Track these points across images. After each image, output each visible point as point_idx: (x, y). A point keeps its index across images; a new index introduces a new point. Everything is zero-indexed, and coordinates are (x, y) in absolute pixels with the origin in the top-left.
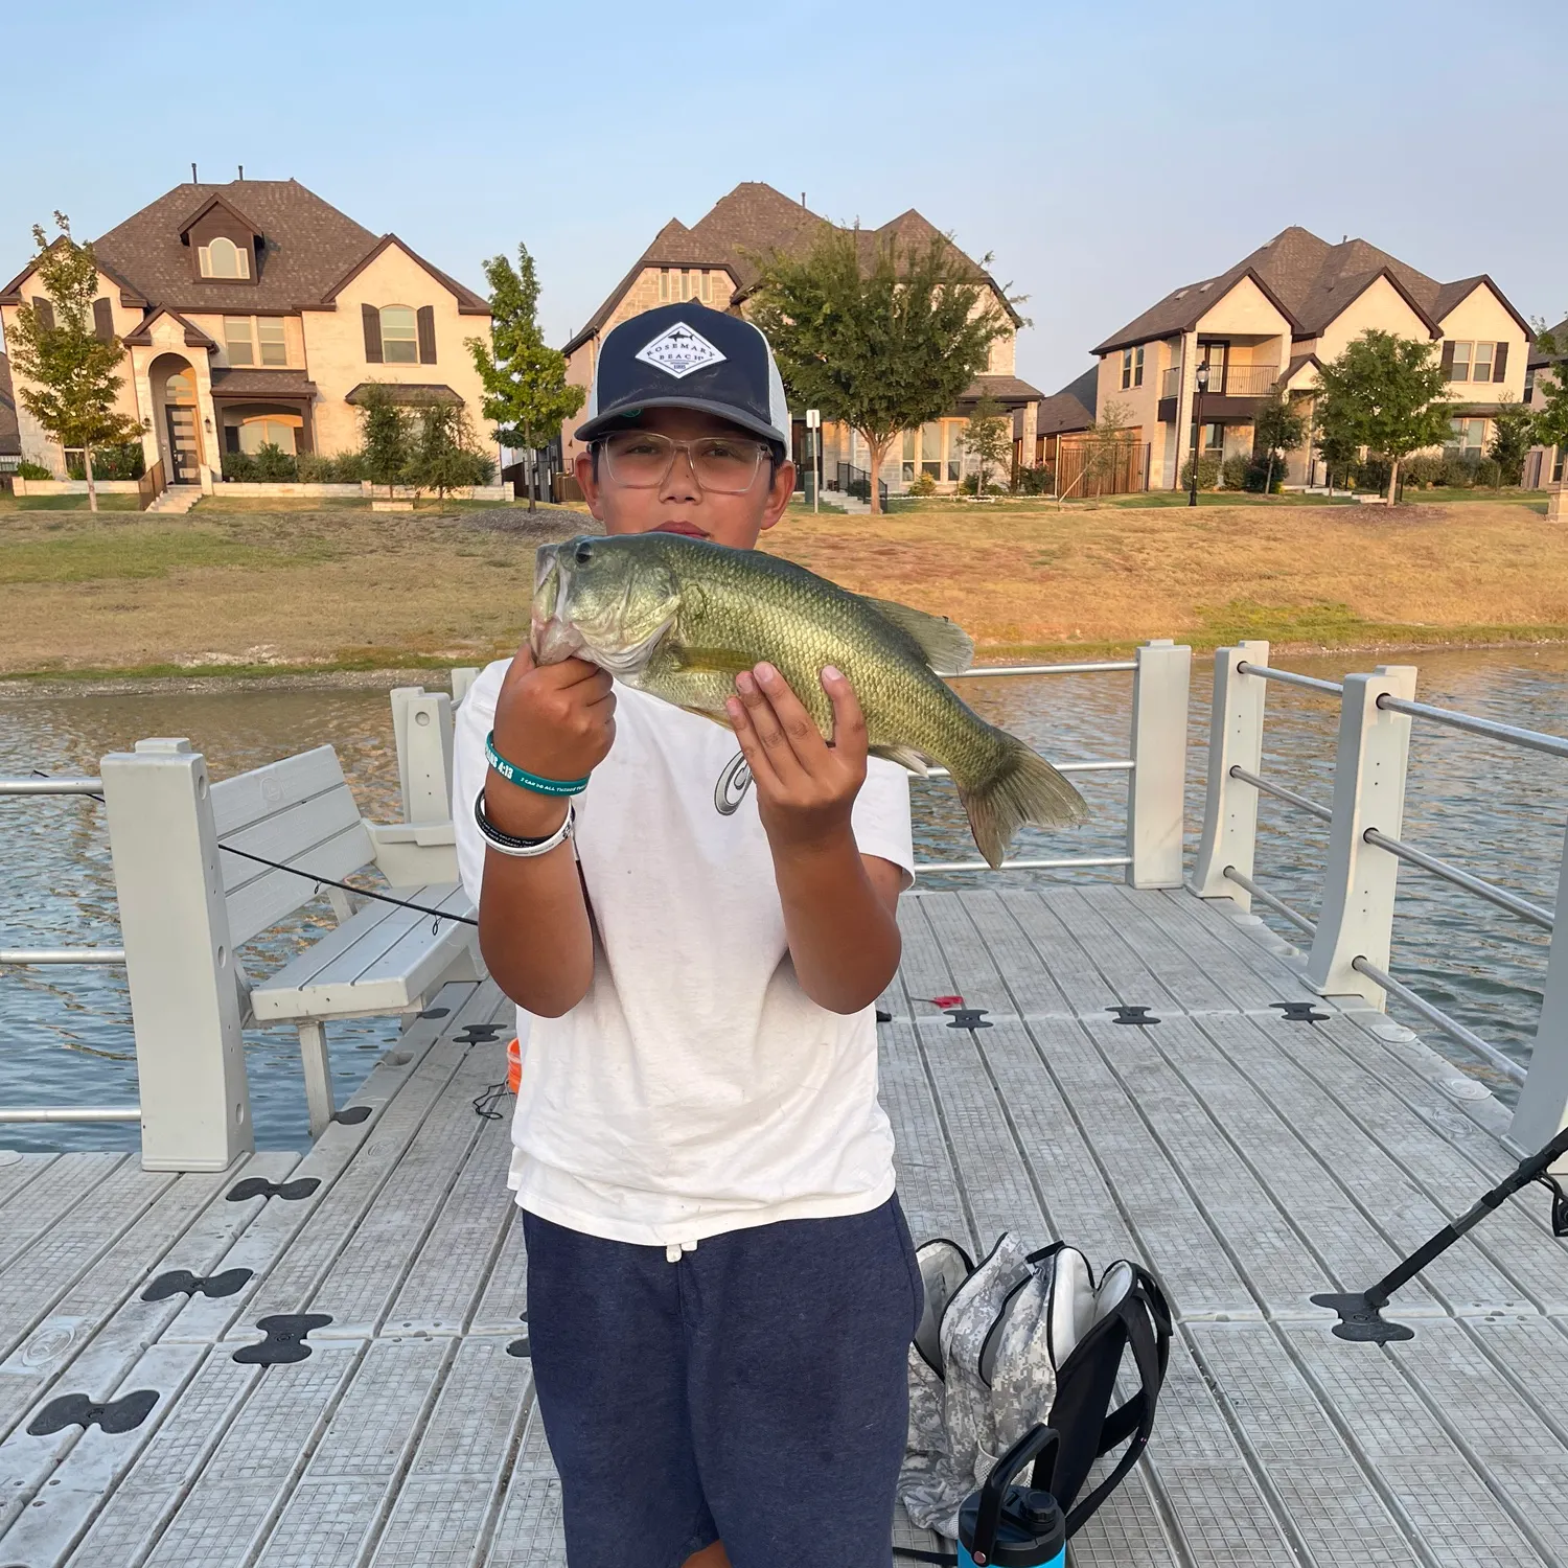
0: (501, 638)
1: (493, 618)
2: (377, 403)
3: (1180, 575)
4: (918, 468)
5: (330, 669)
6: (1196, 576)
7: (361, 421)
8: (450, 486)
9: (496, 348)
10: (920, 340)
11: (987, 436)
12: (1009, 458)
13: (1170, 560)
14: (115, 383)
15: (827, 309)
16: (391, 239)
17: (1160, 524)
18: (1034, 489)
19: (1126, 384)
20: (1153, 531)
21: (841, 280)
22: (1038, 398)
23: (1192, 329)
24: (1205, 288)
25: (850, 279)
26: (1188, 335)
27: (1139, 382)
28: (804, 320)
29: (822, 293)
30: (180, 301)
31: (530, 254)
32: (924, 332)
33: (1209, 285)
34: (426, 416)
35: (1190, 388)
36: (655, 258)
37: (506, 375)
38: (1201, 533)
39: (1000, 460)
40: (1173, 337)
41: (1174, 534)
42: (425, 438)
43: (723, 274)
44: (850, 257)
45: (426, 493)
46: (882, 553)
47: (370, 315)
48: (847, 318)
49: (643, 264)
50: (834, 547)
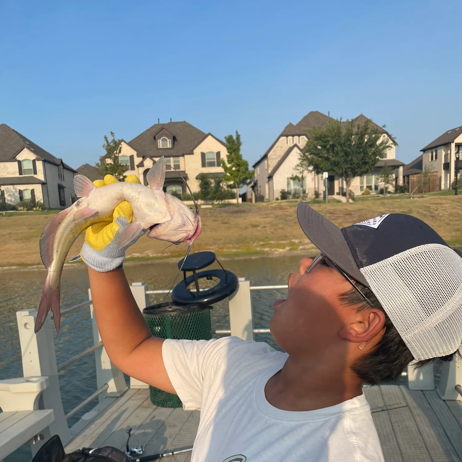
0: (221, 246)
1: (220, 240)
2: (203, 178)
3: (451, 218)
4: (365, 187)
5: (168, 257)
6: (457, 218)
7: (199, 184)
8: (222, 200)
9: (228, 161)
10: (361, 150)
11: (387, 177)
12: (394, 183)
13: (447, 213)
14: (125, 177)
15: (331, 143)
16: (209, 134)
17: (443, 201)
18: (403, 192)
19: (432, 159)
20: (441, 204)
21: (335, 135)
22: (403, 165)
23: (453, 142)
24: (457, 130)
25: (339, 134)
26: (452, 144)
27: (436, 158)
28: (324, 147)
29: (329, 139)
30: (152, 154)
31: (239, 134)
32: (362, 148)
33: (459, 129)
34: (215, 181)
35: (453, 159)
36: (284, 134)
37: (231, 168)
38: (458, 204)
39: (391, 184)
40: (447, 145)
41: (449, 205)
42: (215, 187)
43: (304, 137)
44: (339, 128)
45: (216, 202)
46: (347, 214)
47: (203, 155)
48: (337, 145)
49: (282, 135)
50: (331, 213)
